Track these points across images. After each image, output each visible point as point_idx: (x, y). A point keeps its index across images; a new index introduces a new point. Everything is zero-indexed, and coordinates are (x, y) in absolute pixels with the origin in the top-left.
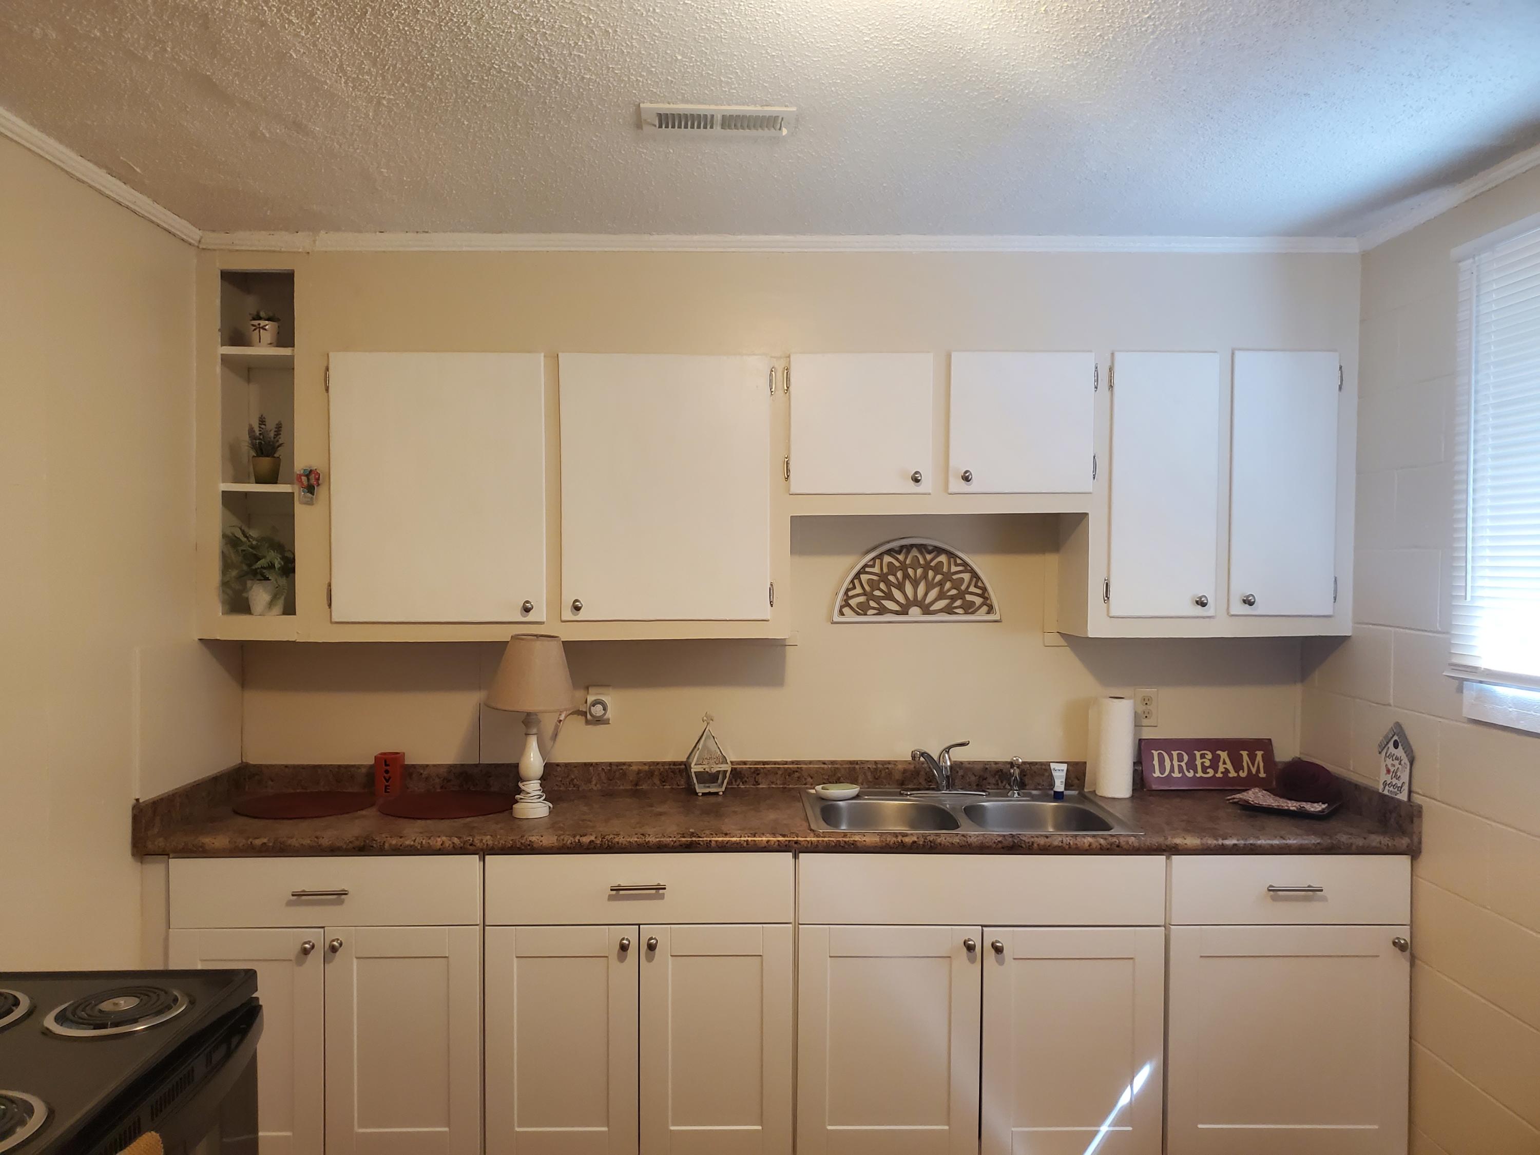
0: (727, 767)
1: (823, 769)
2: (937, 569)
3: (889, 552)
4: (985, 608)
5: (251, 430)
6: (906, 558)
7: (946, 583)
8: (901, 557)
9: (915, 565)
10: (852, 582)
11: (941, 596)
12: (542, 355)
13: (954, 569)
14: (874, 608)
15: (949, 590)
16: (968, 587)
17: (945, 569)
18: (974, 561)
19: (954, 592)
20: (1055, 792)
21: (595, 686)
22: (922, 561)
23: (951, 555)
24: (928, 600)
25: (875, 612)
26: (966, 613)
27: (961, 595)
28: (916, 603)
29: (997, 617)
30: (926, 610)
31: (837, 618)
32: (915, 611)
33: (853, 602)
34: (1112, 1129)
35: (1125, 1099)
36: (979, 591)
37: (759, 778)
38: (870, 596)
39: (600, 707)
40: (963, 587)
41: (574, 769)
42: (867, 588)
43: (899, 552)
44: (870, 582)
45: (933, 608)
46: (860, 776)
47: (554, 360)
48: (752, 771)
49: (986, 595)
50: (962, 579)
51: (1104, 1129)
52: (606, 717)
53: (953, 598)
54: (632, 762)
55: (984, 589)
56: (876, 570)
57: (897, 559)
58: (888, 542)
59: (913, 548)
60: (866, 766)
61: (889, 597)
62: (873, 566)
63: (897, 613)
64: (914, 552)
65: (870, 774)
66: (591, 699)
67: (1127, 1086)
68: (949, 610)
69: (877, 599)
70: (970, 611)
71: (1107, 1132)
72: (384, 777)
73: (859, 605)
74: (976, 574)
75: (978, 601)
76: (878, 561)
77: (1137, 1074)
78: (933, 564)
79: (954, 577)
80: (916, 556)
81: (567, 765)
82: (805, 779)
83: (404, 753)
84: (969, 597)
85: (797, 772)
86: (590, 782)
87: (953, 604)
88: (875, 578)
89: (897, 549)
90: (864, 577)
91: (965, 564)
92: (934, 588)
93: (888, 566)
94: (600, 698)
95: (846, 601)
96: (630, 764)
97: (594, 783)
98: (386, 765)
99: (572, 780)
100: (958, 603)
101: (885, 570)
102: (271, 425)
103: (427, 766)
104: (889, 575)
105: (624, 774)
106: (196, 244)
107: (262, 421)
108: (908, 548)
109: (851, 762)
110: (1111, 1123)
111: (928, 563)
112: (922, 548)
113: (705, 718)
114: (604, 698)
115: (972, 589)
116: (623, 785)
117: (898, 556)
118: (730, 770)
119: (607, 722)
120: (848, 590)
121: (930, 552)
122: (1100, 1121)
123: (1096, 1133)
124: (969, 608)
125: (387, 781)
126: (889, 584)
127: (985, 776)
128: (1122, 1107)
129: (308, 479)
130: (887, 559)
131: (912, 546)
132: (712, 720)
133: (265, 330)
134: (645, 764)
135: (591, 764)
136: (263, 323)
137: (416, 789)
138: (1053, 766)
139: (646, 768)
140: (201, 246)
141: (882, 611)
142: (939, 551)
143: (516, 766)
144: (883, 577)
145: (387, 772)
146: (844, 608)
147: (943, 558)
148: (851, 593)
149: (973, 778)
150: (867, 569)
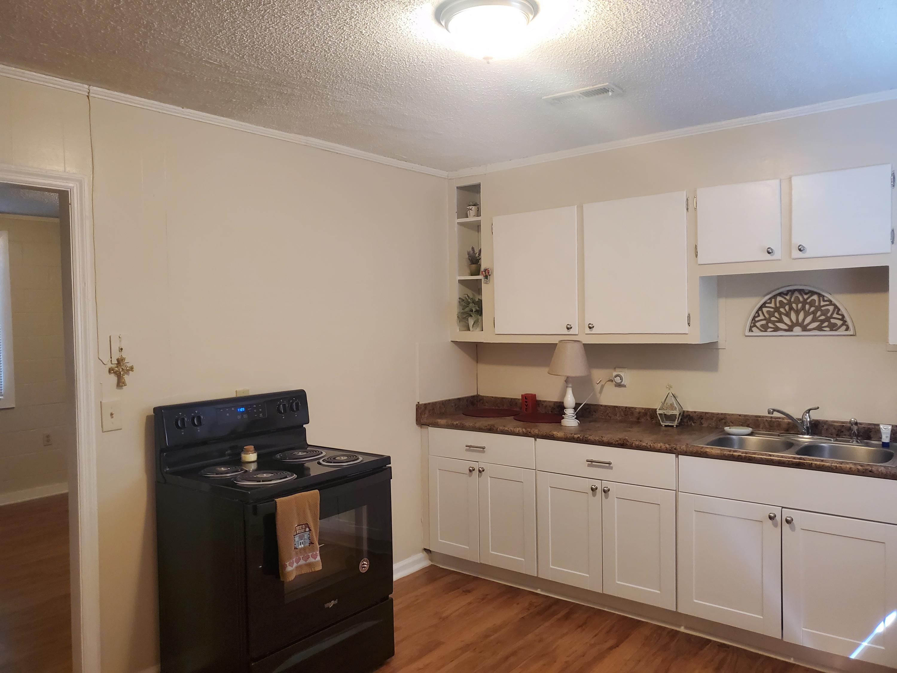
0: (676, 412)
1: (739, 419)
2: (812, 304)
3: (780, 294)
4: (844, 327)
5: (468, 254)
6: (791, 298)
7: (817, 312)
8: (788, 297)
9: (797, 301)
10: (757, 312)
11: (813, 321)
12: (576, 206)
13: (822, 303)
14: (771, 328)
15: (819, 316)
16: (832, 314)
17: (817, 304)
18: (837, 299)
19: (823, 317)
20: (883, 443)
21: (618, 367)
22: (801, 299)
23: (819, 295)
24: (806, 323)
25: (772, 330)
26: (831, 330)
27: (828, 319)
28: (797, 324)
29: (851, 332)
30: (805, 329)
31: (748, 333)
32: (797, 330)
33: (758, 324)
34: (870, 645)
35: (880, 629)
36: (840, 317)
37: (703, 421)
38: (769, 321)
39: (618, 378)
40: (829, 315)
41: (609, 408)
42: (767, 316)
43: (786, 295)
44: (768, 312)
45: (809, 327)
46: (761, 424)
47: (581, 209)
48: (699, 417)
49: (844, 319)
50: (828, 310)
51: (865, 644)
52: (623, 383)
53: (822, 321)
54: (637, 408)
55: (843, 316)
56: (772, 305)
57: (785, 298)
58: (778, 289)
59: (795, 292)
60: (765, 419)
61: (781, 321)
62: (770, 303)
63: (786, 330)
64: (797, 294)
65: (767, 423)
66: (615, 374)
67: (881, 622)
68: (819, 328)
69: (773, 322)
70: (834, 329)
71: (866, 646)
72: (525, 404)
73: (762, 326)
74: (836, 306)
75: (839, 323)
76: (773, 300)
77: (887, 616)
78: (808, 301)
79: (823, 308)
80: (798, 297)
81: (606, 406)
82: (729, 424)
83: (535, 395)
84: (833, 321)
85: (724, 419)
86: (616, 415)
87: (822, 325)
88: (772, 310)
89: (785, 293)
90: (765, 310)
91: (830, 301)
92: (809, 315)
93: (779, 303)
94: (619, 373)
95: (754, 323)
96: (635, 408)
97: (618, 416)
98: (526, 399)
99: (608, 414)
100: (826, 324)
101: (778, 305)
102: (477, 251)
103: (546, 401)
104: (780, 308)
105: (632, 413)
106: (447, 178)
107: (473, 249)
108: (793, 292)
109: (756, 416)
110: (870, 641)
111: (805, 301)
112: (801, 291)
113: (668, 386)
114: (622, 374)
115: (835, 315)
116: (632, 418)
117: (786, 297)
118: (678, 414)
119: (624, 386)
120: (754, 317)
121: (806, 294)
122: (863, 637)
123: (858, 645)
124: (833, 327)
125: (526, 406)
126: (780, 314)
127: (842, 430)
128: (877, 634)
129: (485, 273)
130: (779, 298)
131: (795, 290)
132: (671, 387)
133: (472, 210)
134: (643, 409)
135: (617, 407)
136: (471, 207)
137: (541, 411)
138: (881, 426)
139: (643, 411)
140: (449, 178)
141: (777, 329)
142: (812, 293)
143: (563, 403)
144: (777, 309)
145: (526, 402)
146: (753, 327)
147: (815, 297)
148: (757, 319)
149: (834, 431)
150: (767, 305)
